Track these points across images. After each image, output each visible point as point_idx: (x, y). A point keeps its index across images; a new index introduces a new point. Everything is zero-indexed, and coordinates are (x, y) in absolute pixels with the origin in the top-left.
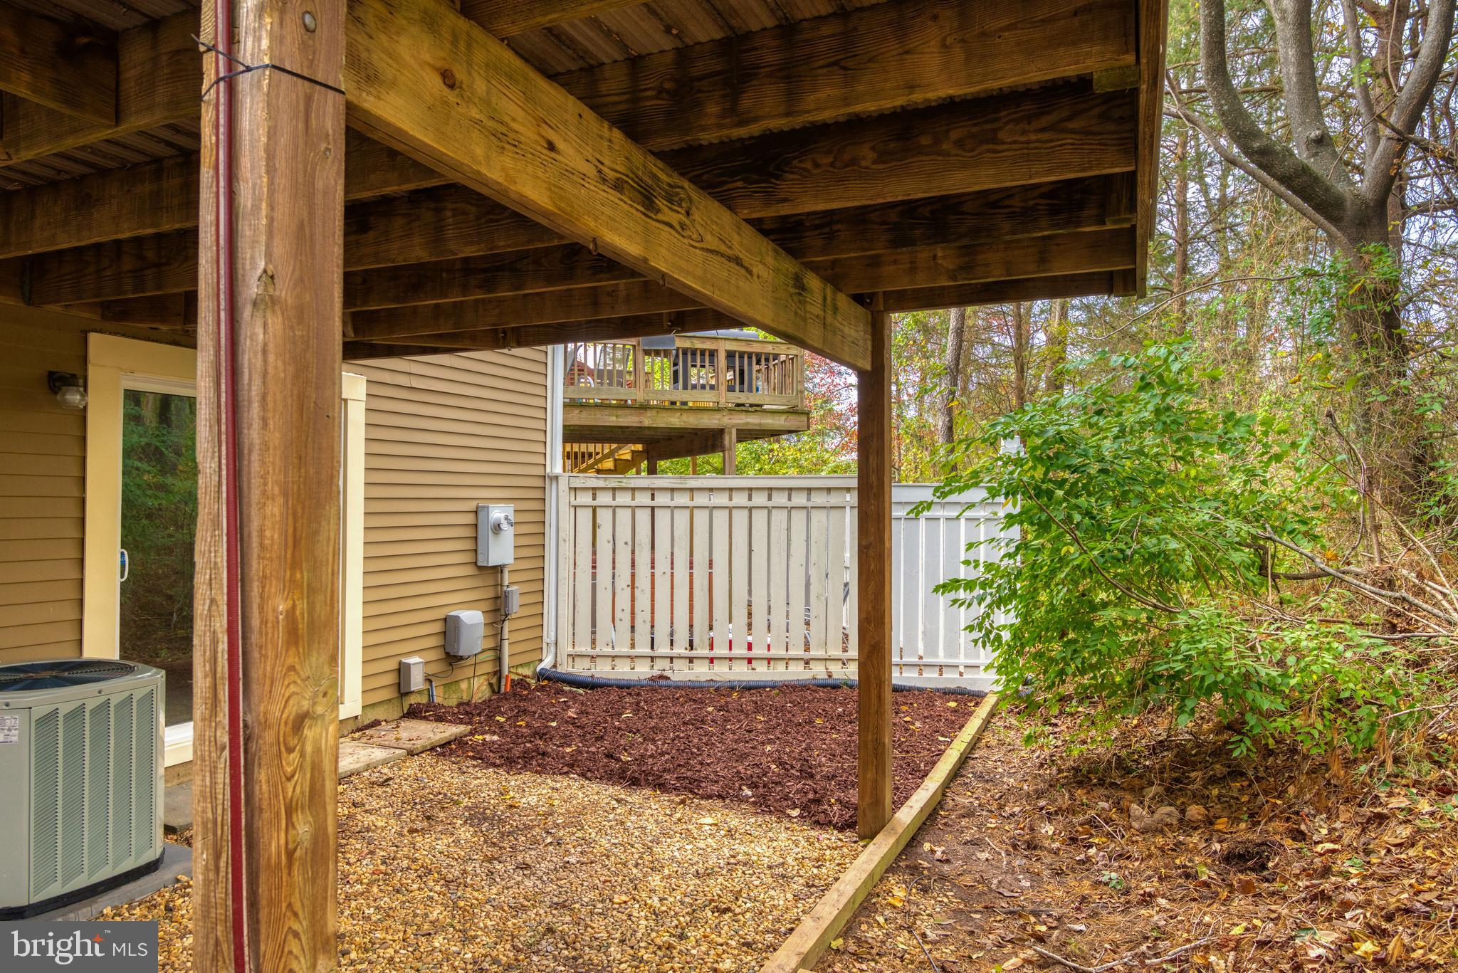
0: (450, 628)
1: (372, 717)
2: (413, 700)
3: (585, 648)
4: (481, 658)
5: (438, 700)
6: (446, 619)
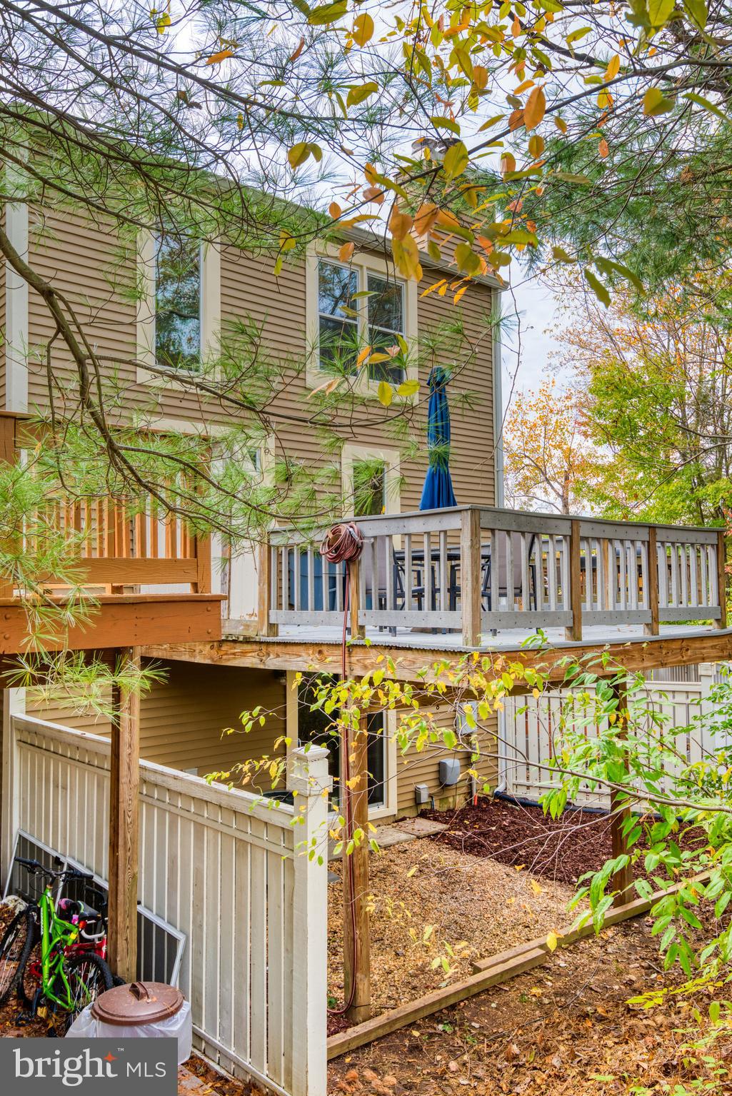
0: (442, 768)
1: (402, 814)
2: (423, 807)
3: (524, 781)
4: (460, 785)
5: (436, 808)
6: (439, 764)
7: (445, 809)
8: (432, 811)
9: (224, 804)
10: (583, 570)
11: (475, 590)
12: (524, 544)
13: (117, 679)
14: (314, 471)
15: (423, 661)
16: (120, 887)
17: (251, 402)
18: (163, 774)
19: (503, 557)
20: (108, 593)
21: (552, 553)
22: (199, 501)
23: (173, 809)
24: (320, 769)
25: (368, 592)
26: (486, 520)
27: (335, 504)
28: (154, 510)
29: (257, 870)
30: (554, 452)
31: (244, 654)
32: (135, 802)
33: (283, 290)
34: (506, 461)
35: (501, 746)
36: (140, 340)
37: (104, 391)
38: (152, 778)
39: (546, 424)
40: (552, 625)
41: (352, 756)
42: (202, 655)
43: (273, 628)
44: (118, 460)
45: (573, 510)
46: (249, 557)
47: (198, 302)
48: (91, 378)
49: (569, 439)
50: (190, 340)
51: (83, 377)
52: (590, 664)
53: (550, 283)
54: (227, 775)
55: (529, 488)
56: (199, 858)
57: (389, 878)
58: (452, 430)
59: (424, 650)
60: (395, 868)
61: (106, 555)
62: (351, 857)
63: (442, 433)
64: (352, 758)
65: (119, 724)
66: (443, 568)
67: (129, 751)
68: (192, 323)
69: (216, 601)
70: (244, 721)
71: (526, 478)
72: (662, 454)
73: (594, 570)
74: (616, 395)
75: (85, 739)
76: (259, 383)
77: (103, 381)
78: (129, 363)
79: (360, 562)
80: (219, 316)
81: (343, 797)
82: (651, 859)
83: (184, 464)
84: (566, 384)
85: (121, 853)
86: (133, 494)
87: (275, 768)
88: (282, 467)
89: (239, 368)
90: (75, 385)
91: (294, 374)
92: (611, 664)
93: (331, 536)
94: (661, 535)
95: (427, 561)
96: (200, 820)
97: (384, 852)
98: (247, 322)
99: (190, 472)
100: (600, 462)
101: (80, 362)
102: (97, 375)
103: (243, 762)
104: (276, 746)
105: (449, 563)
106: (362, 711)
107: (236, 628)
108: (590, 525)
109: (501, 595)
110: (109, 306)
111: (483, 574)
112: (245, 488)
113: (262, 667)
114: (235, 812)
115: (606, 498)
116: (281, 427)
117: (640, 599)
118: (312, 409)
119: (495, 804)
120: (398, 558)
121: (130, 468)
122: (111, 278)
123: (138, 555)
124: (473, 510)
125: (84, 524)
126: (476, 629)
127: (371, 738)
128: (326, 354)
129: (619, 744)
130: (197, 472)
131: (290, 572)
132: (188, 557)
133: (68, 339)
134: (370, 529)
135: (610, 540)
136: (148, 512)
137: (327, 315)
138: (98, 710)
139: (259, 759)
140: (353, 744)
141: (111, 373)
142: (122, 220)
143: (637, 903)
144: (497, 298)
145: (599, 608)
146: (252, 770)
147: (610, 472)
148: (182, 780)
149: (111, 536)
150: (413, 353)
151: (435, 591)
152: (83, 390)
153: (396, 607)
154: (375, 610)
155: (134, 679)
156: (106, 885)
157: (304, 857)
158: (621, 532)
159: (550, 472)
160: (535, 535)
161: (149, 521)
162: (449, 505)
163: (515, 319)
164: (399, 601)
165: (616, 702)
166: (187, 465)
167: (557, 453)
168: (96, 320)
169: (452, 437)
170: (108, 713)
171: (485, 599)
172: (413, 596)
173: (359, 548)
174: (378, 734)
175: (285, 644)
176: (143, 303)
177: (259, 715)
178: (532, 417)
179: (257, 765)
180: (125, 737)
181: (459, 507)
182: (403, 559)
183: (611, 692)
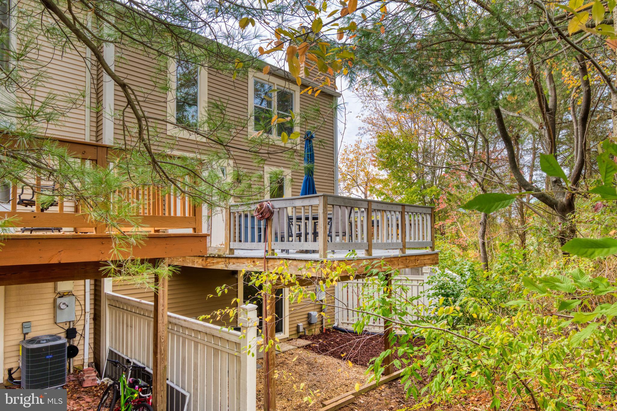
0: (309, 316)
1: (291, 337)
2: (301, 334)
3: (346, 321)
4: (318, 323)
5: (307, 334)
6: (308, 314)
7: (311, 334)
8: (305, 335)
9: (208, 332)
10: (373, 226)
11: (325, 232)
12: (347, 212)
13: (156, 270)
14: (251, 175)
15: (301, 265)
16: (158, 372)
17: (221, 141)
18: (179, 319)
19: (337, 218)
20: (153, 233)
21: (360, 217)
22: (196, 188)
23: (184, 335)
24: (253, 315)
25: (276, 234)
26: (330, 201)
27: (261, 191)
28: (175, 192)
29: (223, 362)
30: (361, 173)
31: (218, 263)
32: (166, 332)
33: (237, 89)
34: (340, 177)
35: (336, 301)
36: (169, 110)
37: (150, 133)
38: (174, 321)
39: (357, 160)
40: (359, 249)
41: (268, 307)
42: (198, 264)
43: (232, 251)
44: (157, 168)
45: (369, 198)
46: (220, 215)
47: (197, 98)
48: (144, 127)
49: (367, 167)
50: (193, 116)
51: (140, 126)
52: (376, 265)
53: (360, 95)
54: (209, 316)
55: (350, 189)
56: (196, 358)
57: (285, 366)
58: (315, 158)
59: (301, 260)
60: (288, 362)
61: (151, 214)
62: (267, 353)
63: (311, 158)
64: (268, 308)
65: (158, 292)
66: (310, 223)
67: (162, 308)
68: (194, 108)
69: (205, 236)
70: (218, 291)
71: (348, 184)
72: (408, 174)
73: (378, 226)
74: (388, 148)
75: (141, 303)
76: (225, 132)
77: (150, 129)
78: (163, 120)
79: (272, 220)
80: (206, 100)
81: (264, 326)
82: (401, 351)
83: (190, 170)
84: (366, 142)
85: (159, 356)
86: (164, 185)
87: (232, 313)
88: (236, 173)
89: (216, 125)
90: (136, 130)
91: (241, 128)
92: (385, 265)
93: (259, 207)
94: (407, 209)
95: (303, 220)
96: (196, 340)
97: (283, 354)
98: (219, 103)
99: (192, 175)
100: (381, 178)
101: (139, 119)
102: (147, 126)
103: (217, 311)
104: (232, 303)
105: (313, 221)
106: (273, 285)
107: (214, 251)
108: (376, 204)
109: (337, 236)
110: (154, 93)
111: (328, 227)
112: (218, 182)
113: (226, 269)
114: (213, 336)
115: (384, 194)
116: (235, 153)
117: (398, 238)
118: (250, 145)
119: (333, 332)
120: (290, 219)
121: (163, 172)
122: (154, 79)
123: (167, 214)
124: (324, 196)
125: (140, 197)
126: (325, 250)
127: (277, 298)
128: (257, 119)
129: (388, 300)
130: (196, 174)
131: (240, 225)
132: (191, 216)
133: (133, 108)
134: (277, 204)
135: (385, 211)
136: (172, 193)
137: (258, 105)
138: (147, 285)
139: (224, 309)
140: (268, 301)
141: (154, 125)
142: (160, 54)
143: (395, 373)
144: (336, 100)
145: (380, 242)
146: (221, 314)
147: (385, 182)
148: (188, 321)
149: (154, 203)
150: (298, 120)
151: (307, 234)
152: (140, 133)
153: (289, 241)
154: (279, 242)
155: (164, 271)
156: (151, 372)
157: (245, 353)
158: (390, 208)
159: (359, 182)
160: (352, 208)
161: (172, 197)
162: (313, 193)
163: (343, 106)
164: (291, 239)
165: (387, 282)
166: (191, 170)
167: (362, 174)
168: (147, 99)
169: (315, 161)
170: (152, 287)
171: (330, 237)
172: (297, 236)
173: (272, 213)
174: (280, 297)
175: (237, 258)
176: (170, 93)
177: (225, 288)
178: (352, 156)
179: (223, 312)
180: (161, 301)
181: (318, 194)
182: (292, 219)
183: (384, 277)
